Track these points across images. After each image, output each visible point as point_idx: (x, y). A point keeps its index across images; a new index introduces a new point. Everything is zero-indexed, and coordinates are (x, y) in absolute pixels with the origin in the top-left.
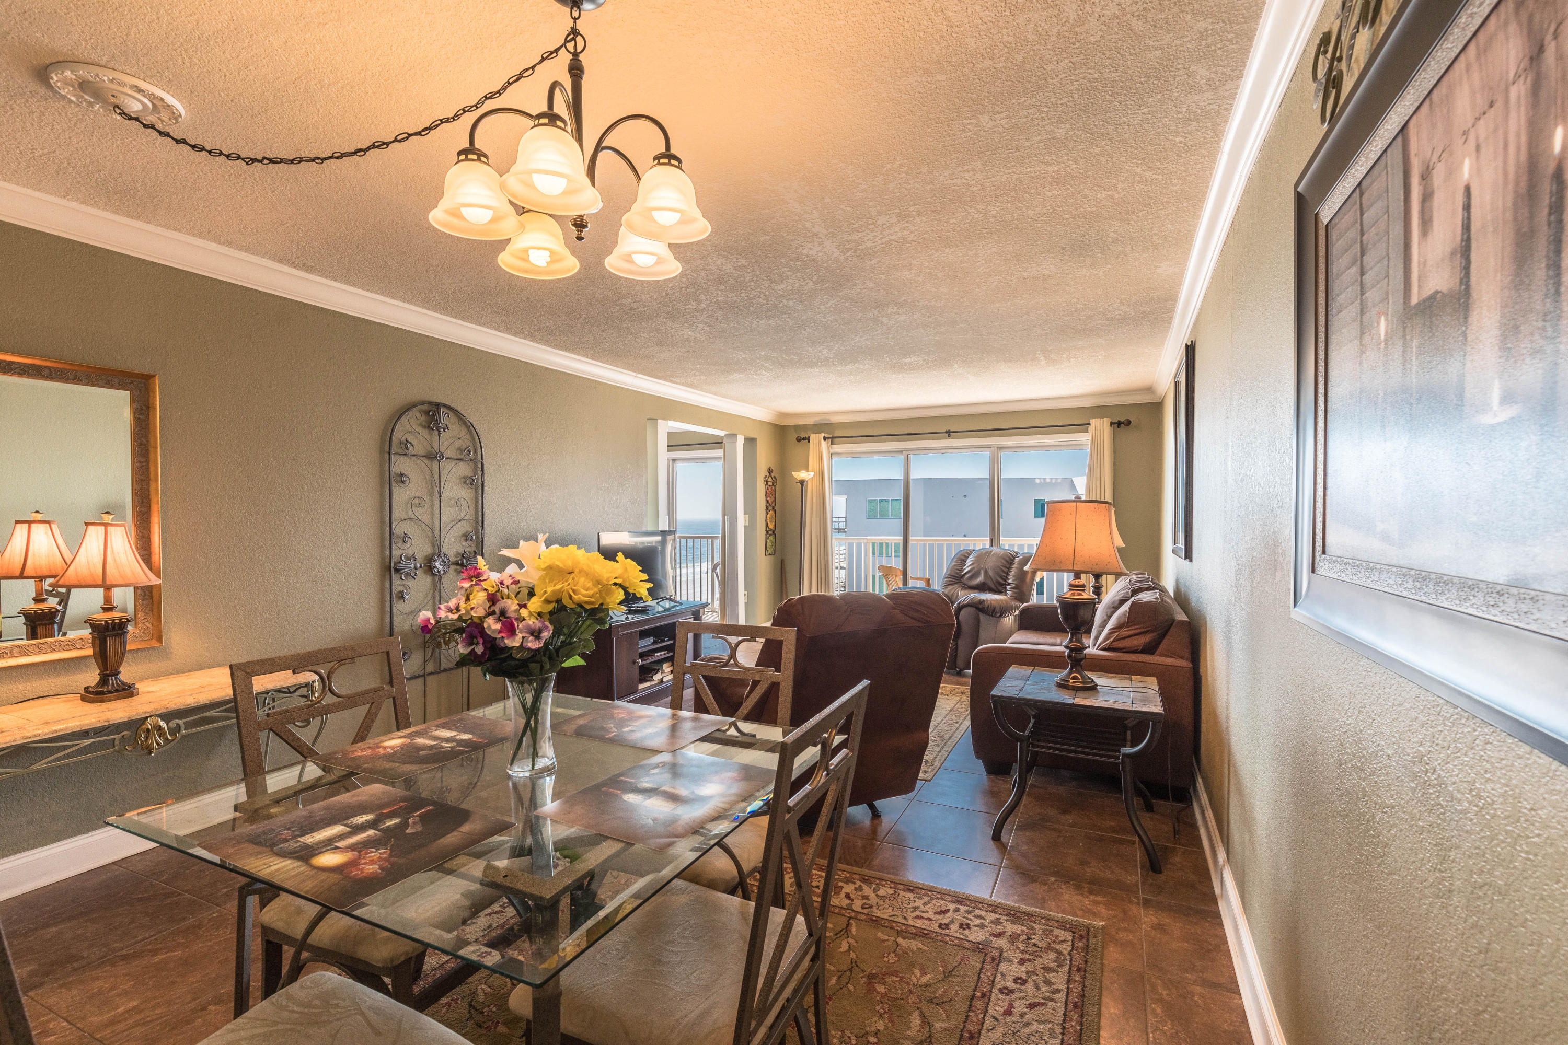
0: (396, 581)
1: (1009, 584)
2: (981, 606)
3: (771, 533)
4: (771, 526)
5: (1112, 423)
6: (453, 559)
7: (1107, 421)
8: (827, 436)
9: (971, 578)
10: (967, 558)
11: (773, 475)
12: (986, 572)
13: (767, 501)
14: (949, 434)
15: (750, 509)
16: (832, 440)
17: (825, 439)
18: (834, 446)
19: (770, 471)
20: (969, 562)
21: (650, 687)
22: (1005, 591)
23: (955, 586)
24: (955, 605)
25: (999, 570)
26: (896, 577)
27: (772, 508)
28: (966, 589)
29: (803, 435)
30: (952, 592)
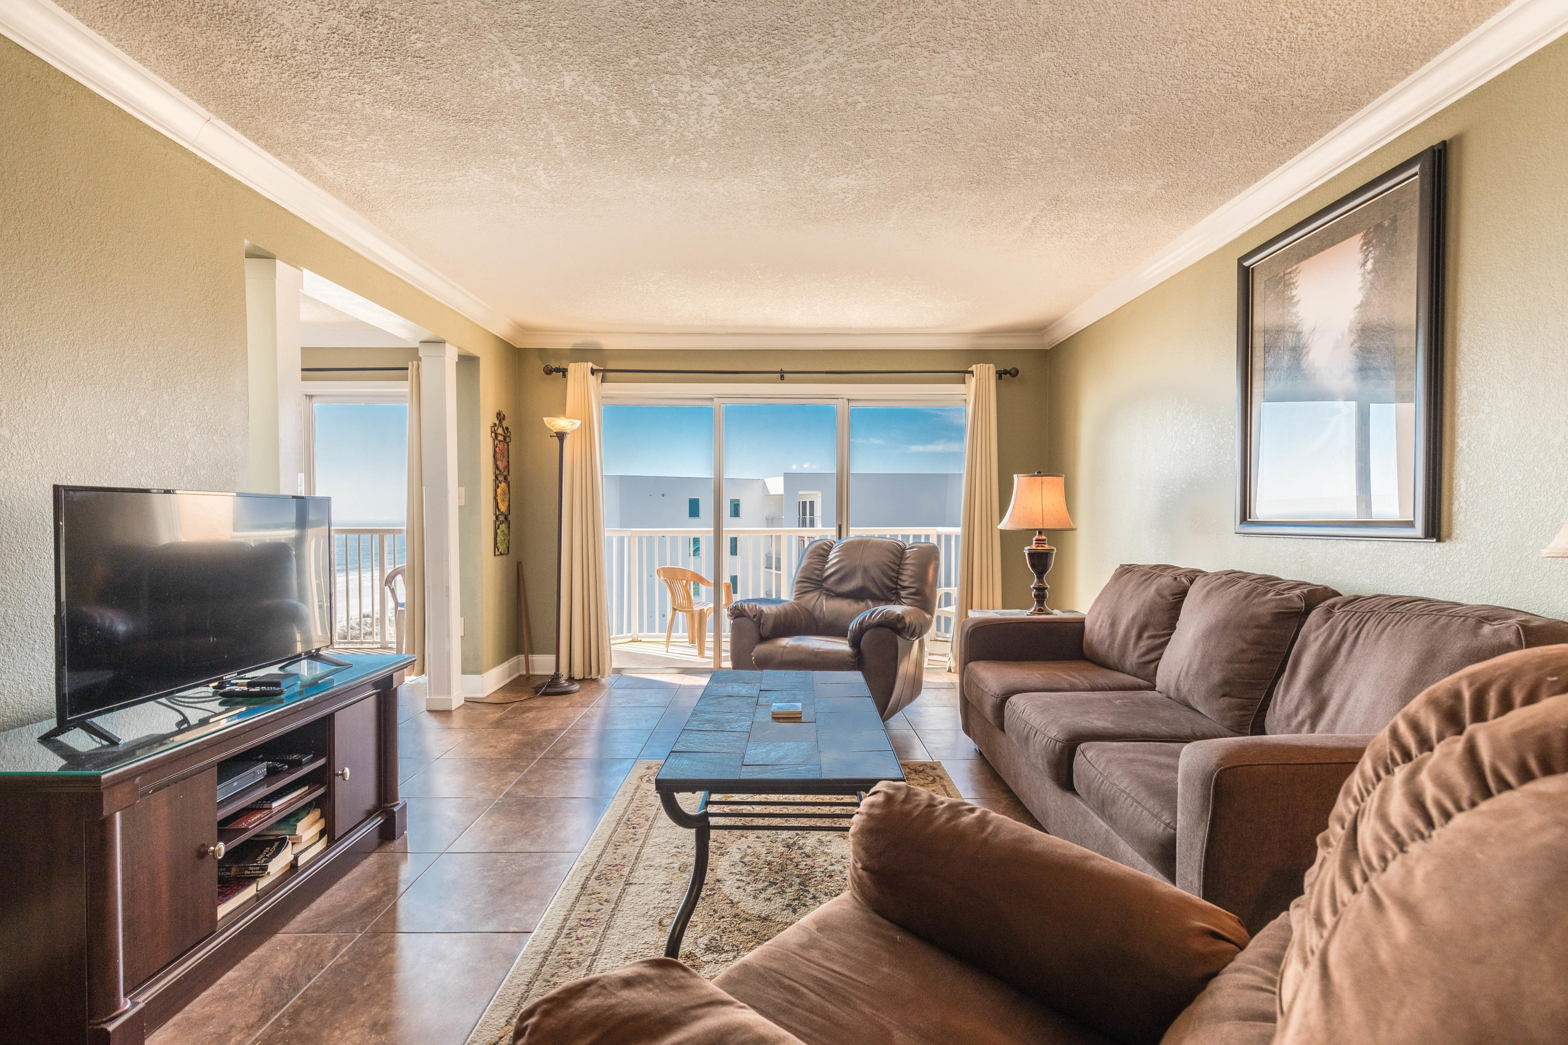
1: (904, 588)
2: (899, 626)
3: (502, 518)
4: (503, 508)
5: (997, 372)
7: (991, 369)
8: (595, 367)
9: (841, 581)
10: (828, 552)
11: (505, 424)
12: (865, 571)
13: (497, 467)
14: (782, 375)
15: (468, 478)
16: (603, 374)
17: (593, 372)
18: (605, 383)
19: (500, 417)
20: (833, 557)
21: (260, 897)
22: (898, 600)
23: (815, 594)
24: (853, 625)
25: (885, 568)
26: (684, 582)
27: (506, 478)
28: (832, 597)
29: (554, 365)
30: (813, 603)
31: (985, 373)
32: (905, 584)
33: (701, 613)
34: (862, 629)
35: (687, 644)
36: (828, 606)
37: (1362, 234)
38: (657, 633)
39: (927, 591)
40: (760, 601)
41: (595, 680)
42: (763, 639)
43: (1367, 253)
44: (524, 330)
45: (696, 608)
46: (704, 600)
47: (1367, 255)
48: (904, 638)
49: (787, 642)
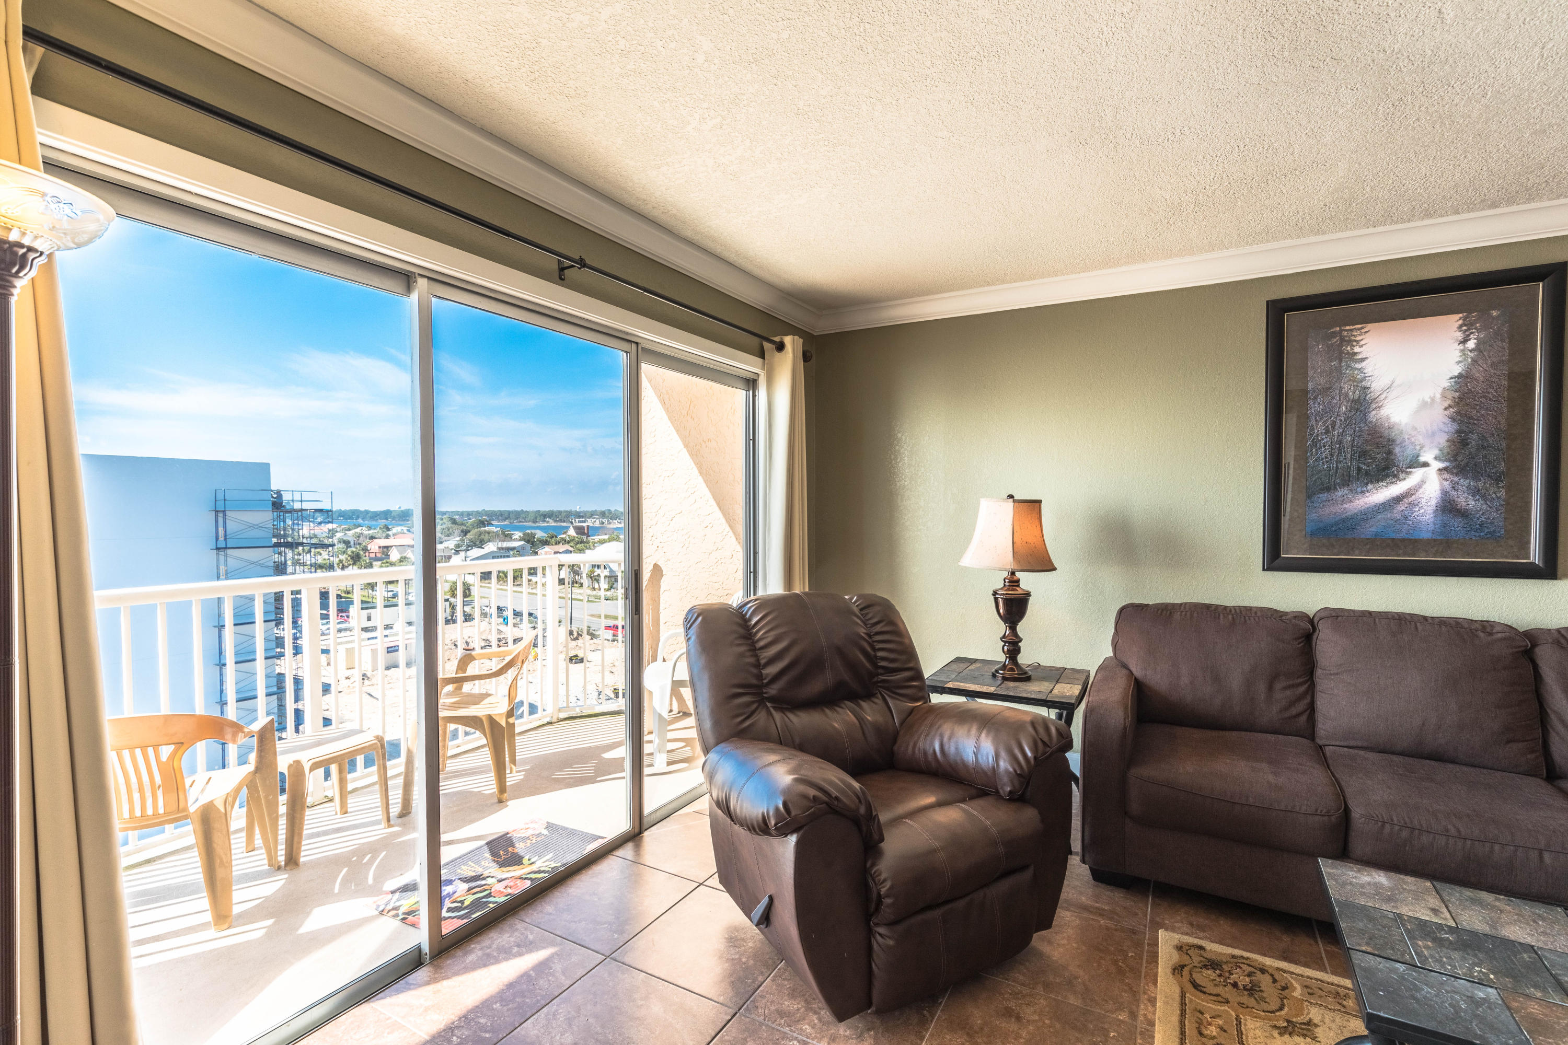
9: (801, 679)
10: (749, 628)
37: (1461, 315)
43: (1467, 333)
47: (1469, 335)
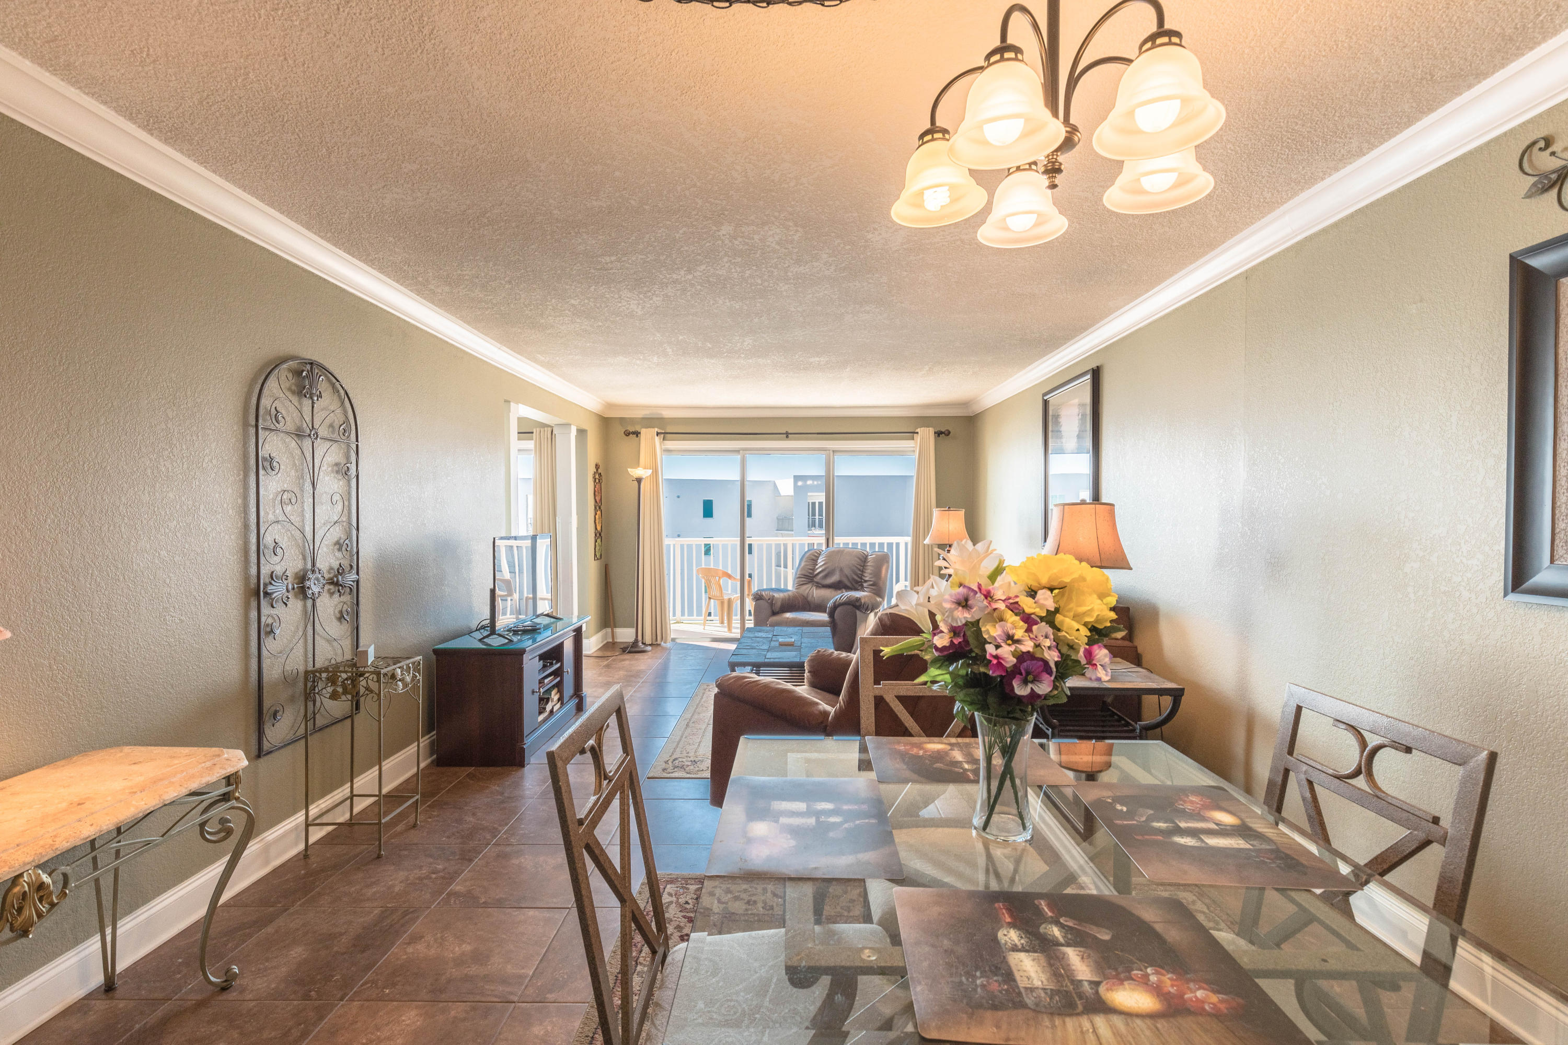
0: (266, 610)
1: (866, 581)
2: (858, 604)
3: (598, 535)
4: (599, 528)
5: (935, 433)
6: (327, 576)
7: (931, 431)
8: (659, 431)
9: (826, 576)
10: (819, 556)
11: (600, 471)
12: (841, 570)
13: (596, 501)
14: (787, 435)
15: (581, 510)
16: (664, 435)
17: (658, 434)
18: (665, 442)
19: (597, 467)
20: (821, 561)
22: (862, 588)
23: (809, 586)
24: (830, 604)
25: (855, 568)
26: (717, 578)
27: (600, 508)
28: (820, 587)
29: (631, 429)
30: (807, 591)
31: (926, 434)
32: (867, 579)
33: (730, 601)
34: (835, 607)
35: (719, 625)
36: (817, 594)
38: (695, 617)
39: (881, 584)
40: (772, 590)
41: (659, 645)
42: (774, 613)
44: (610, 406)
45: (726, 597)
46: (731, 590)
48: (861, 611)
49: (788, 615)
